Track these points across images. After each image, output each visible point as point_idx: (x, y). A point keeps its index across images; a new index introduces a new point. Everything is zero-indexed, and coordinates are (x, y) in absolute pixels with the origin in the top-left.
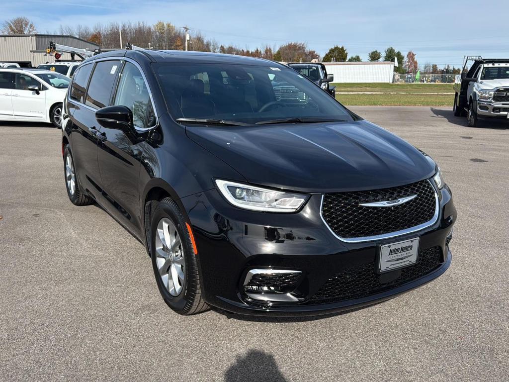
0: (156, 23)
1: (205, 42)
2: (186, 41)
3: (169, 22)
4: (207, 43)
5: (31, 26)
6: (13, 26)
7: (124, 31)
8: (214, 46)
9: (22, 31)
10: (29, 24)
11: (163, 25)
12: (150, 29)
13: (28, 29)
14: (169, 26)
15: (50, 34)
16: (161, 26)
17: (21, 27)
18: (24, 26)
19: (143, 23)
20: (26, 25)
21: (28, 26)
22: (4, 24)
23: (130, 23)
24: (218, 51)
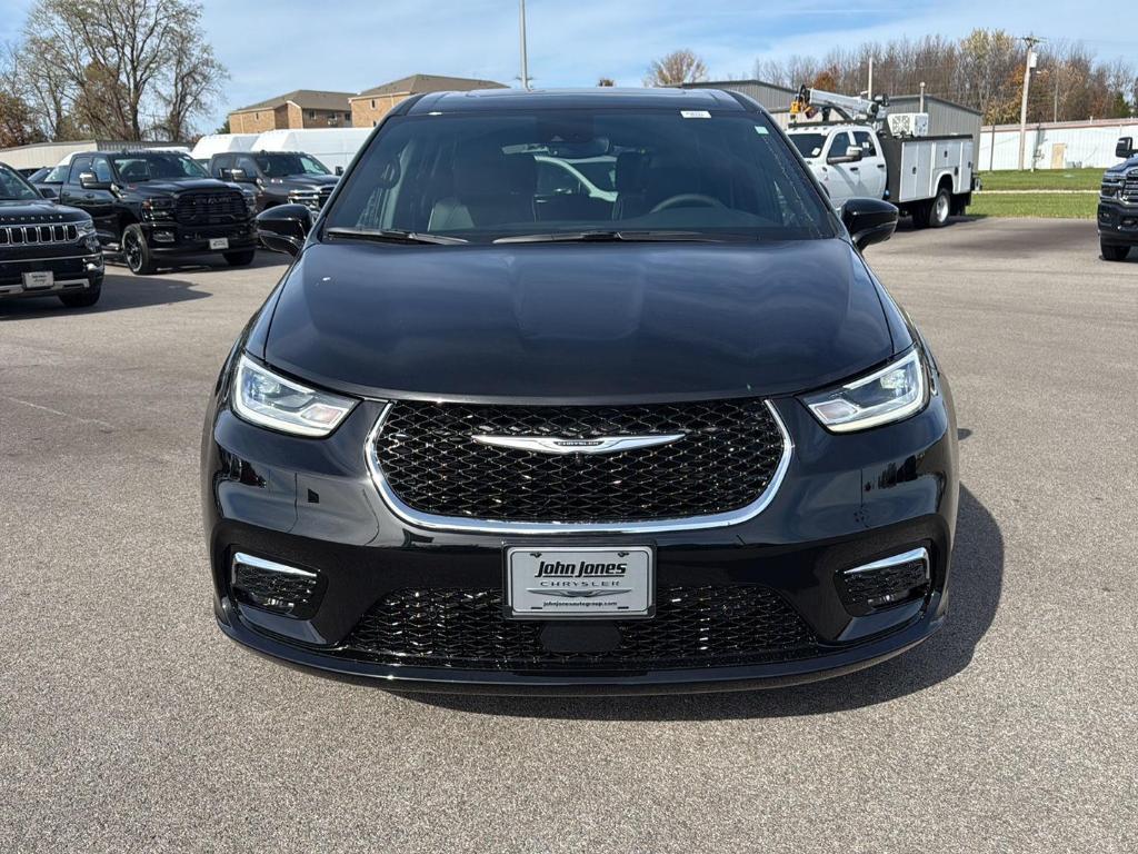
0: (966, 34)
1: (1093, 70)
2: (1028, 70)
3: (1000, 29)
4: (1098, 71)
5: (698, 66)
6: (665, 71)
7: (892, 58)
8: (1118, 77)
9: (680, 79)
10: (695, 64)
11: (985, 37)
12: (952, 50)
13: (691, 73)
14: (999, 37)
15: (734, 79)
16: (979, 40)
17: (680, 71)
18: (684, 68)
19: (937, 37)
20: (689, 65)
21: (693, 68)
22: (649, 69)
23: (907, 42)
24: (1129, 88)
